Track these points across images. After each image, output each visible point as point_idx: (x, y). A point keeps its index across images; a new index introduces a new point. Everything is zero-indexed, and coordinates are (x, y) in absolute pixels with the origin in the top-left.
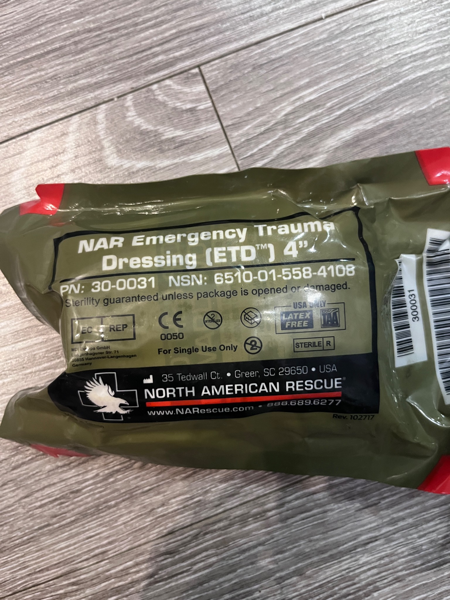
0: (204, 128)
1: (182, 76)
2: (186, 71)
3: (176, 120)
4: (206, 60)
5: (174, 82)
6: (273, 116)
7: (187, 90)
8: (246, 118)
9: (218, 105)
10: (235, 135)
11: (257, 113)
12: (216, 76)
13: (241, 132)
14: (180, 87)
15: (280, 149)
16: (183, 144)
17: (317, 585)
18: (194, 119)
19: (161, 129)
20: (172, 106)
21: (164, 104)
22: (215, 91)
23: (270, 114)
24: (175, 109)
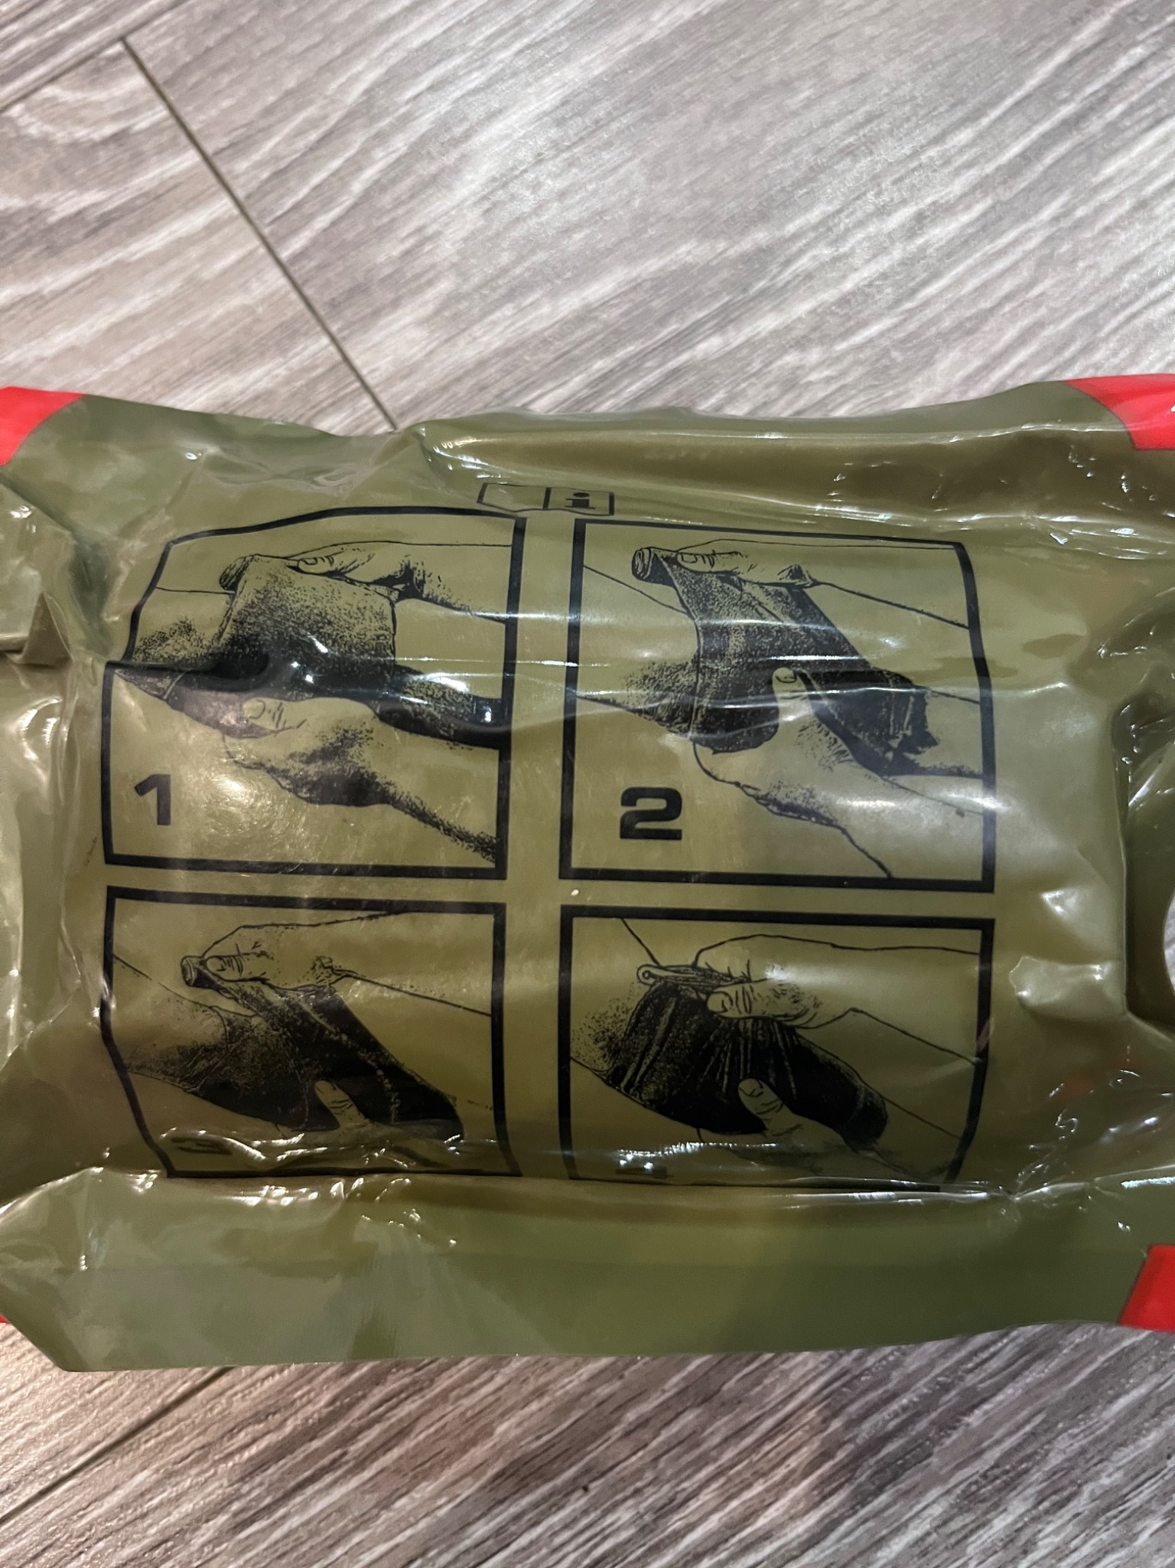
0: (158, 171)
1: (82, 69)
2: (91, 57)
3: (82, 171)
4: (140, 21)
5: (65, 89)
6: (333, 102)
7: (98, 95)
8: (262, 124)
9: (186, 111)
10: (243, 169)
11: (289, 104)
12: (170, 48)
13: (256, 157)
14: (79, 95)
15: (370, 174)
16: (105, 220)
17: (769, 1423)
18: (127, 156)
19: (43, 199)
20: (67, 140)
21: (45, 142)
22: (170, 82)
23: (326, 97)
24: (74, 145)
